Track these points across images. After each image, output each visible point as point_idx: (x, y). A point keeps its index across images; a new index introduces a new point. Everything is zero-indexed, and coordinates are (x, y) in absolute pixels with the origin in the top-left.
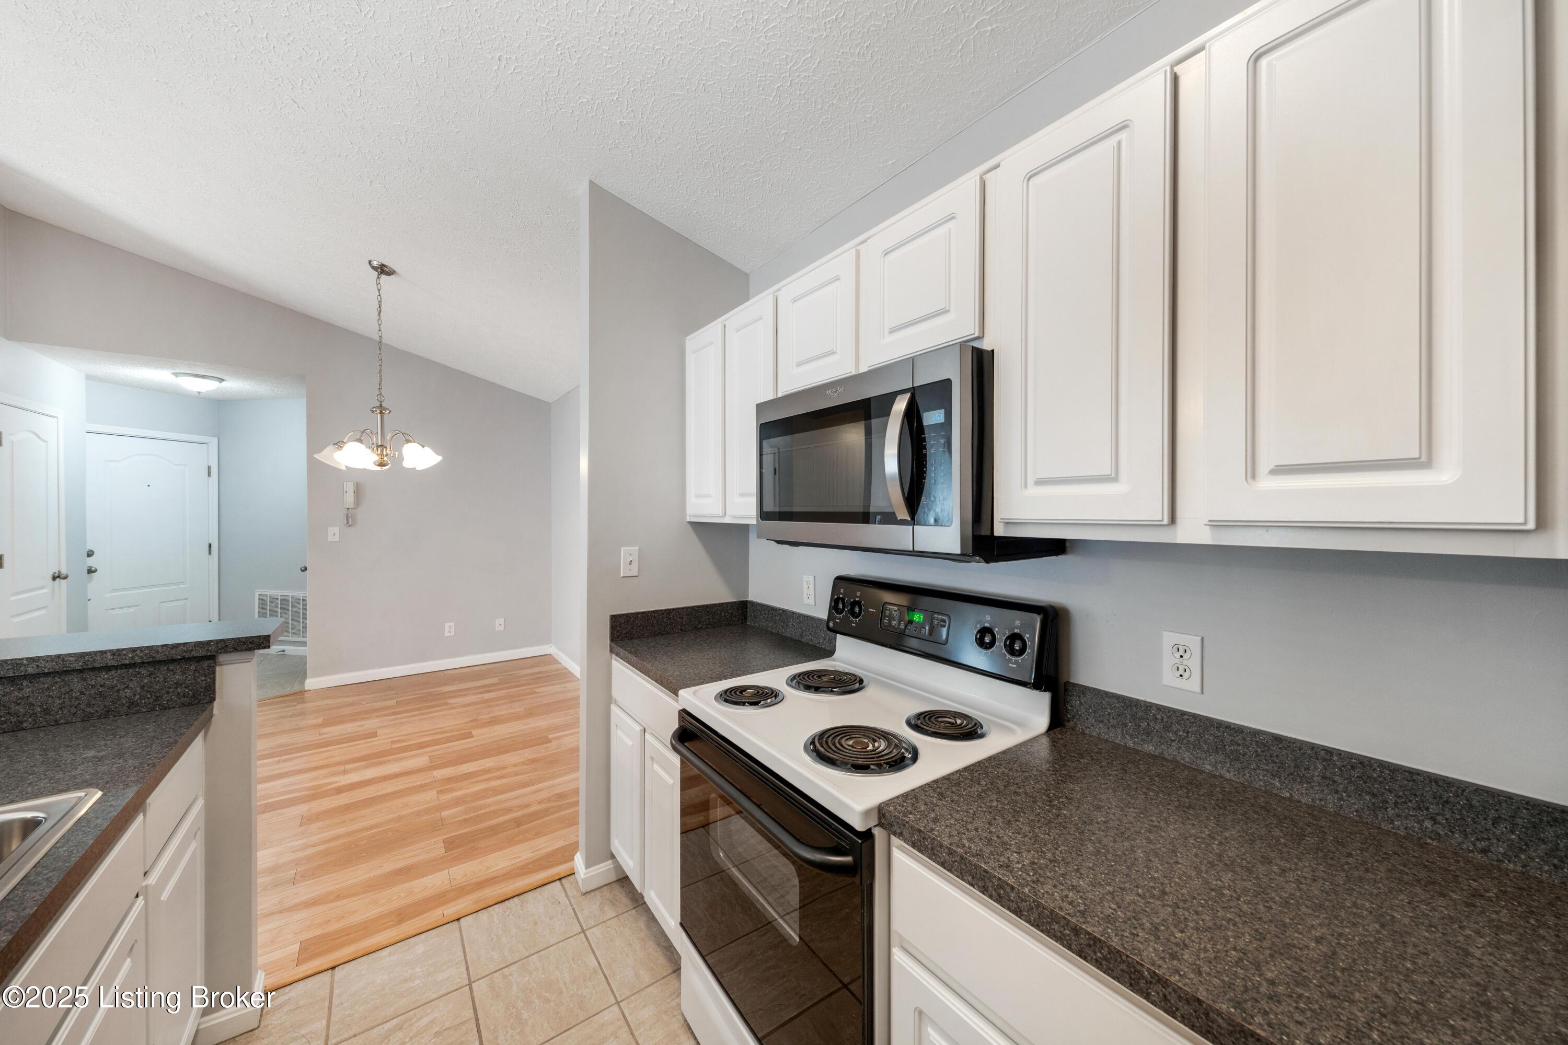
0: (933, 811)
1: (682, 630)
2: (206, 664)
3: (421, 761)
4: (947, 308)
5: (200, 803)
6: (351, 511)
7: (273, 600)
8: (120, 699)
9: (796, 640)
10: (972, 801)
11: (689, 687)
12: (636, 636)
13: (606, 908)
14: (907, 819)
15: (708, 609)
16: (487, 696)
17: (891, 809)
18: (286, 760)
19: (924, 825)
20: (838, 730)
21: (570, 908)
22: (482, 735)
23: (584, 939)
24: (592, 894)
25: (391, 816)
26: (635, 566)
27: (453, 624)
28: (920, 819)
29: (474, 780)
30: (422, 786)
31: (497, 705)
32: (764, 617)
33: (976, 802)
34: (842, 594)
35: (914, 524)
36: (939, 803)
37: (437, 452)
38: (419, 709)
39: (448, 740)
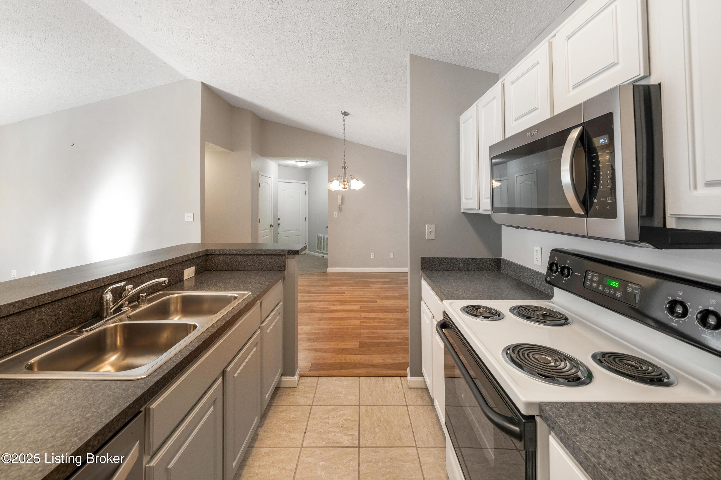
0: (584, 423)
1: (459, 269)
2: (284, 257)
3: (357, 307)
4: (616, 62)
5: (281, 304)
6: (340, 206)
7: (321, 238)
8: (264, 265)
9: (529, 286)
10: (627, 430)
11: (449, 300)
12: (434, 269)
13: (419, 399)
14: (557, 420)
15: (475, 260)
16: (385, 286)
17: (548, 408)
18: (318, 296)
19: (570, 429)
20: (531, 346)
21: (402, 392)
22: (381, 303)
23: (406, 409)
24: (413, 390)
25: (345, 326)
26: (433, 233)
27: (374, 253)
28: (569, 424)
29: (374, 321)
30: (356, 318)
31: (388, 291)
32: (510, 269)
33: (631, 432)
34: (556, 260)
35: (588, 217)
36: (592, 419)
37: (364, 183)
38: (360, 286)
39: (368, 301)
